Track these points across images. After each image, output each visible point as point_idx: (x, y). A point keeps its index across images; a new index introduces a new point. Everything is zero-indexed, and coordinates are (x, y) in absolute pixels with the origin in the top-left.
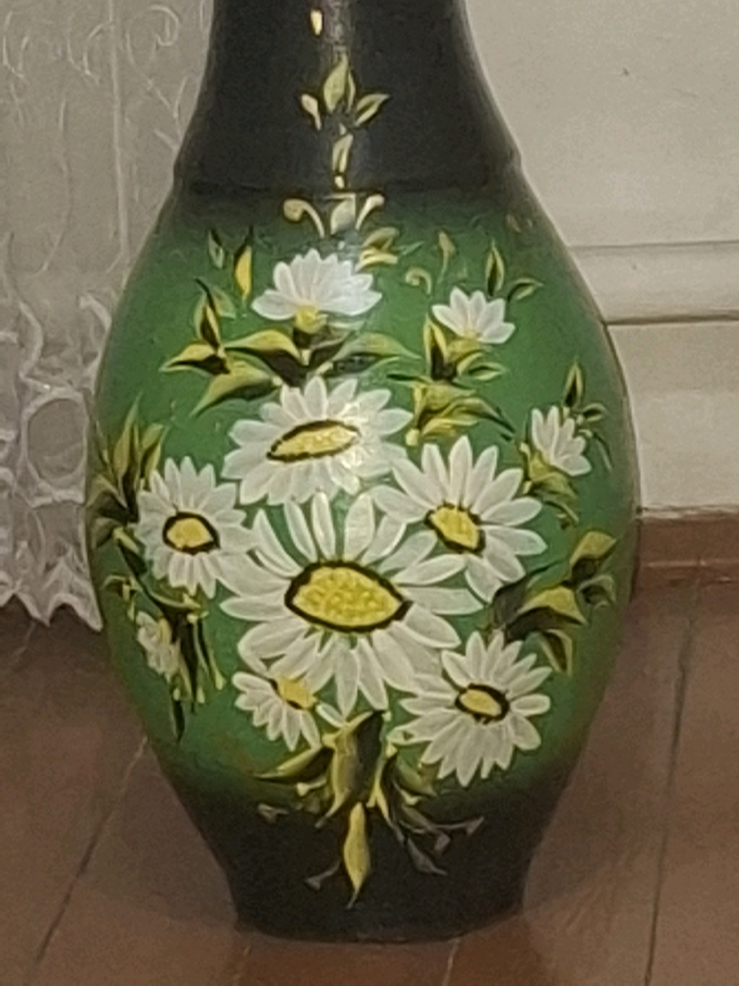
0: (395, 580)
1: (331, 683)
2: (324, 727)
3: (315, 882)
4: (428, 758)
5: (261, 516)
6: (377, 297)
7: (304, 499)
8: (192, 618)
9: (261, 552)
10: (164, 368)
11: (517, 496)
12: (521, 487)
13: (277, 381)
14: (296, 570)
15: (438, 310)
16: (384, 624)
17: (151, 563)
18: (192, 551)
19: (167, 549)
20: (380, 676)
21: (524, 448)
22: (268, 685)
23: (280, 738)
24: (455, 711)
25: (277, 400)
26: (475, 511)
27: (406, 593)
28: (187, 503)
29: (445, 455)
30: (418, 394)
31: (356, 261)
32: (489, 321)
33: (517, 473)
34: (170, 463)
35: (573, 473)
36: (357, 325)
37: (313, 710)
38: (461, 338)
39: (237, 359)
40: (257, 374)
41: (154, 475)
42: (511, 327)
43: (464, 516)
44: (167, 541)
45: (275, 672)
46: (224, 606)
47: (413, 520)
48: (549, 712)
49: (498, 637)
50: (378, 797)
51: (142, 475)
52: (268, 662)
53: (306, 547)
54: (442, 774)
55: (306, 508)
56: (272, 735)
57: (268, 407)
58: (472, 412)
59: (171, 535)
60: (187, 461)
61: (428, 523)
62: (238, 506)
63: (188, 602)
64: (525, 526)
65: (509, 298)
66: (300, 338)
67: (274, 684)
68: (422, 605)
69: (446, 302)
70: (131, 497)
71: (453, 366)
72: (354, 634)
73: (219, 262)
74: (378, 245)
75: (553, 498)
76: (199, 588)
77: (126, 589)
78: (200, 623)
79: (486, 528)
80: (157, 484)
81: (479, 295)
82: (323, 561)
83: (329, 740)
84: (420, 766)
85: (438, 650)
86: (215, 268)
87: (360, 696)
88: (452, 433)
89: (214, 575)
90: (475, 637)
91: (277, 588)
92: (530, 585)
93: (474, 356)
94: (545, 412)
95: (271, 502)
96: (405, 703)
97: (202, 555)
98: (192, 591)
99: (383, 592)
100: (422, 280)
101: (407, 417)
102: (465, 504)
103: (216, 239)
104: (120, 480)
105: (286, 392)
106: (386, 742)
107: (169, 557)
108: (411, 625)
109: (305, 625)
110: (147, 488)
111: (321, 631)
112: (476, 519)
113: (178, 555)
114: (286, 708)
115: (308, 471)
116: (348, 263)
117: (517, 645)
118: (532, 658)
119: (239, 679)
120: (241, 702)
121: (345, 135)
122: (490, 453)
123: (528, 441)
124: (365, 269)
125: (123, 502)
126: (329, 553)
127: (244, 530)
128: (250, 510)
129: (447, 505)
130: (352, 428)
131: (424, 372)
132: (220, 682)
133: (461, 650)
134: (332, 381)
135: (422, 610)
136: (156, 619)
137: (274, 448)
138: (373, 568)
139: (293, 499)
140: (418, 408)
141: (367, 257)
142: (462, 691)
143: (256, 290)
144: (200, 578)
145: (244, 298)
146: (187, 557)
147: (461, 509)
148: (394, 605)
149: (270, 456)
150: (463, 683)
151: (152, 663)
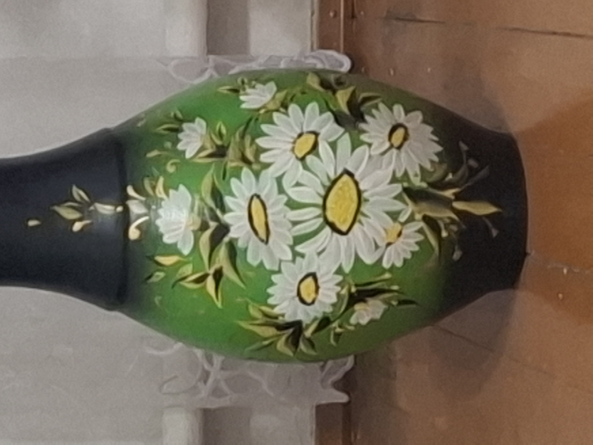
0: (333, 177)
1: (388, 213)
2: (411, 219)
3: (495, 233)
4: (428, 166)
5: (299, 248)
6: (182, 188)
7: (290, 225)
8: (353, 290)
9: (318, 248)
10: (219, 304)
11: (287, 114)
12: (284, 113)
13: (226, 239)
14: (328, 229)
15: (188, 155)
16: (356, 183)
17: (324, 313)
18: (317, 288)
19: (316, 303)
20: (384, 186)
21: (262, 111)
22: (389, 248)
23: (417, 243)
24: (403, 149)
25: (237, 240)
26: (296, 136)
27: (339, 172)
28: (292, 291)
29: (265, 150)
30: (234, 164)
31: (162, 199)
32: (194, 130)
33: (275, 115)
34: (271, 301)
35: (275, 89)
36: (197, 197)
37: (403, 224)
38: (204, 143)
39: (214, 263)
40: (222, 252)
41: (276, 311)
42: (198, 120)
43: (299, 141)
44: (313, 302)
45: (382, 244)
46: (347, 269)
47: (301, 167)
48: (403, 105)
49: (362, 126)
50: (449, 193)
51: (276, 318)
52: (377, 247)
53: (315, 224)
54: (436, 159)
55: (295, 223)
56: (416, 248)
57: (240, 244)
58: (243, 137)
59: (309, 300)
60: (270, 291)
61: (302, 159)
62: (294, 261)
63: (344, 292)
64: (303, 110)
65: (181, 121)
66: (204, 227)
67: (389, 244)
68: (346, 163)
69: (184, 152)
70: (288, 326)
71: (218, 147)
72: (362, 199)
73: (161, 275)
74: (154, 188)
75: (289, 98)
76: (338, 284)
77: (338, 330)
78: (356, 285)
79: (305, 130)
80: (281, 309)
81: (180, 136)
82: (322, 216)
83: (418, 216)
84: (432, 170)
85: (370, 157)
86: (166, 277)
87: (396, 198)
88: (254, 147)
89: (331, 275)
90: (364, 137)
91: (337, 240)
92: (334, 109)
93: (214, 137)
94: (243, 102)
95: (291, 242)
96: (399, 175)
97: (320, 281)
98: (338, 289)
99: (339, 184)
100: (172, 164)
101: (246, 170)
102: (292, 140)
103: (150, 277)
104: (279, 333)
105: (232, 234)
106: (420, 187)
107: (321, 302)
108: (357, 169)
109: (357, 226)
110: (283, 315)
111: (360, 217)
112: (300, 135)
113: (320, 297)
114: (401, 239)
115: (275, 222)
116: (163, 203)
117: (367, 118)
118: (374, 111)
119: (386, 264)
120: (399, 264)
121: (95, 208)
122: (265, 128)
123: (258, 110)
124: (167, 194)
125: (291, 331)
126: (318, 211)
127: (307, 257)
128: (296, 254)
129: (293, 150)
130: (252, 199)
131: (222, 162)
132: (387, 276)
133: (370, 145)
134: (226, 209)
135: (349, 163)
136: (353, 312)
137: (262, 241)
138: (326, 189)
139: (289, 230)
140: (241, 164)
141: (160, 193)
142: (392, 146)
143: (178, 253)
144: (331, 285)
145: (182, 259)
146: (320, 291)
147: (294, 142)
148: (346, 178)
149: (267, 242)
150: (387, 145)
151: (378, 316)
